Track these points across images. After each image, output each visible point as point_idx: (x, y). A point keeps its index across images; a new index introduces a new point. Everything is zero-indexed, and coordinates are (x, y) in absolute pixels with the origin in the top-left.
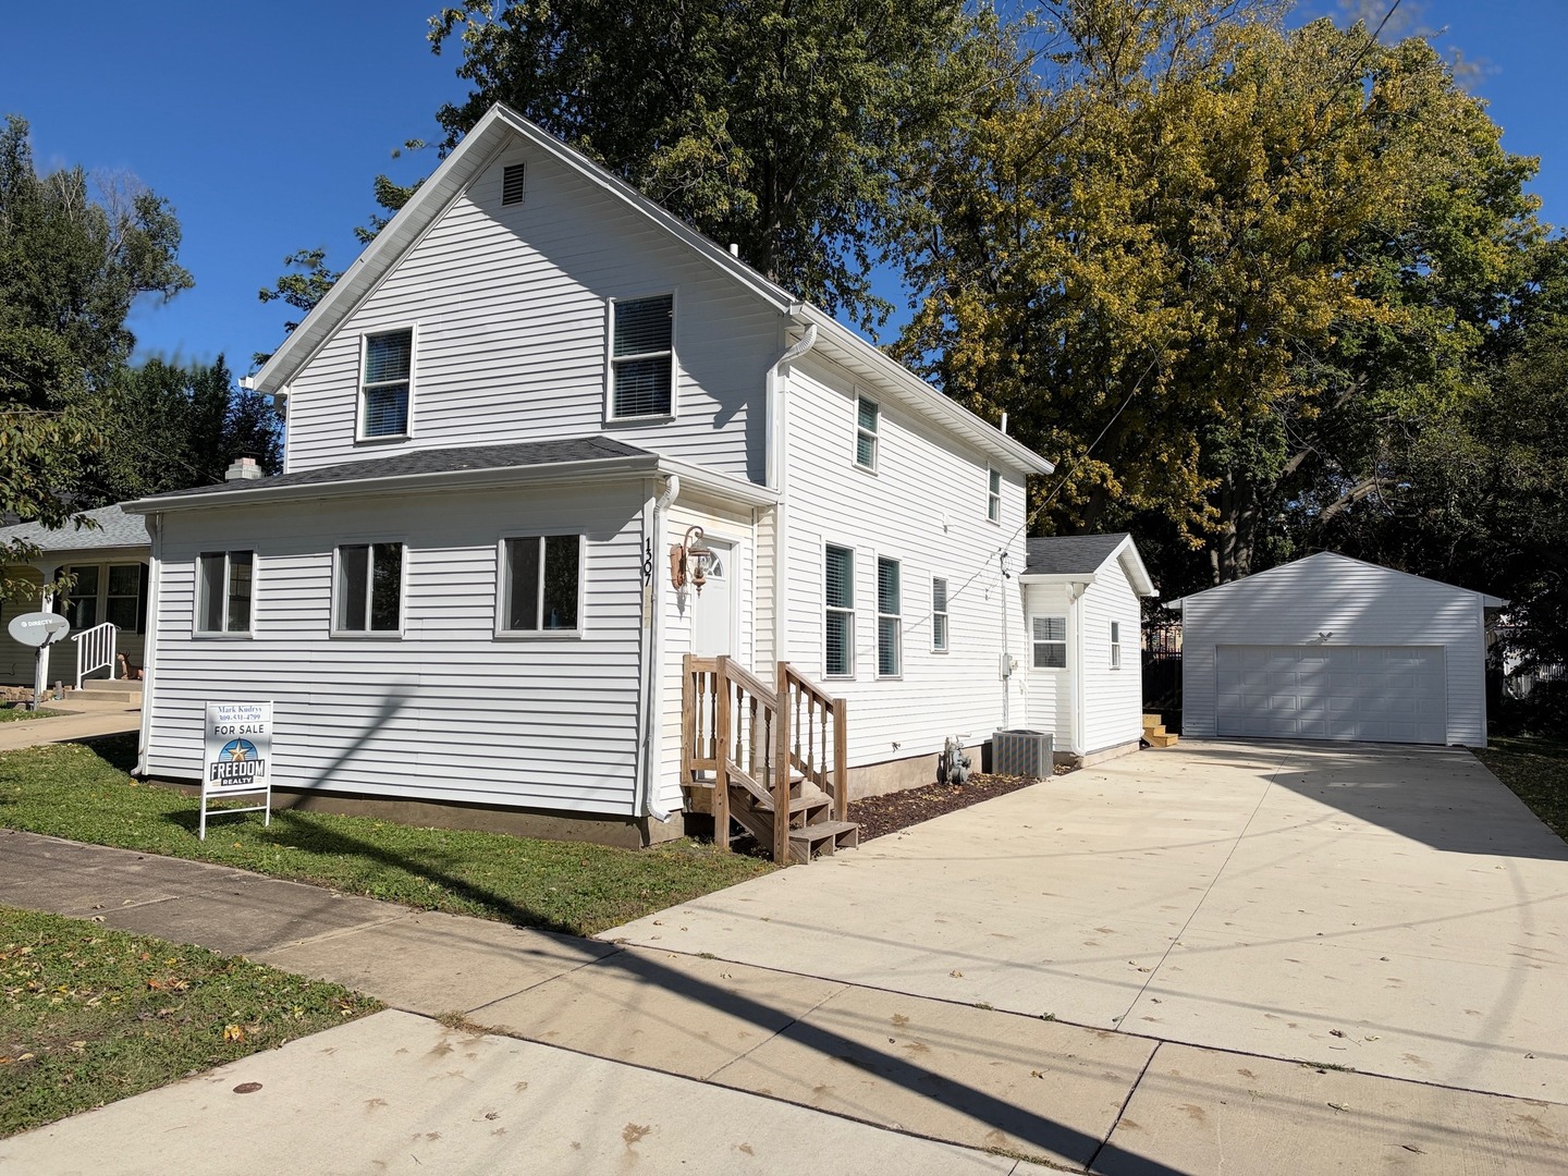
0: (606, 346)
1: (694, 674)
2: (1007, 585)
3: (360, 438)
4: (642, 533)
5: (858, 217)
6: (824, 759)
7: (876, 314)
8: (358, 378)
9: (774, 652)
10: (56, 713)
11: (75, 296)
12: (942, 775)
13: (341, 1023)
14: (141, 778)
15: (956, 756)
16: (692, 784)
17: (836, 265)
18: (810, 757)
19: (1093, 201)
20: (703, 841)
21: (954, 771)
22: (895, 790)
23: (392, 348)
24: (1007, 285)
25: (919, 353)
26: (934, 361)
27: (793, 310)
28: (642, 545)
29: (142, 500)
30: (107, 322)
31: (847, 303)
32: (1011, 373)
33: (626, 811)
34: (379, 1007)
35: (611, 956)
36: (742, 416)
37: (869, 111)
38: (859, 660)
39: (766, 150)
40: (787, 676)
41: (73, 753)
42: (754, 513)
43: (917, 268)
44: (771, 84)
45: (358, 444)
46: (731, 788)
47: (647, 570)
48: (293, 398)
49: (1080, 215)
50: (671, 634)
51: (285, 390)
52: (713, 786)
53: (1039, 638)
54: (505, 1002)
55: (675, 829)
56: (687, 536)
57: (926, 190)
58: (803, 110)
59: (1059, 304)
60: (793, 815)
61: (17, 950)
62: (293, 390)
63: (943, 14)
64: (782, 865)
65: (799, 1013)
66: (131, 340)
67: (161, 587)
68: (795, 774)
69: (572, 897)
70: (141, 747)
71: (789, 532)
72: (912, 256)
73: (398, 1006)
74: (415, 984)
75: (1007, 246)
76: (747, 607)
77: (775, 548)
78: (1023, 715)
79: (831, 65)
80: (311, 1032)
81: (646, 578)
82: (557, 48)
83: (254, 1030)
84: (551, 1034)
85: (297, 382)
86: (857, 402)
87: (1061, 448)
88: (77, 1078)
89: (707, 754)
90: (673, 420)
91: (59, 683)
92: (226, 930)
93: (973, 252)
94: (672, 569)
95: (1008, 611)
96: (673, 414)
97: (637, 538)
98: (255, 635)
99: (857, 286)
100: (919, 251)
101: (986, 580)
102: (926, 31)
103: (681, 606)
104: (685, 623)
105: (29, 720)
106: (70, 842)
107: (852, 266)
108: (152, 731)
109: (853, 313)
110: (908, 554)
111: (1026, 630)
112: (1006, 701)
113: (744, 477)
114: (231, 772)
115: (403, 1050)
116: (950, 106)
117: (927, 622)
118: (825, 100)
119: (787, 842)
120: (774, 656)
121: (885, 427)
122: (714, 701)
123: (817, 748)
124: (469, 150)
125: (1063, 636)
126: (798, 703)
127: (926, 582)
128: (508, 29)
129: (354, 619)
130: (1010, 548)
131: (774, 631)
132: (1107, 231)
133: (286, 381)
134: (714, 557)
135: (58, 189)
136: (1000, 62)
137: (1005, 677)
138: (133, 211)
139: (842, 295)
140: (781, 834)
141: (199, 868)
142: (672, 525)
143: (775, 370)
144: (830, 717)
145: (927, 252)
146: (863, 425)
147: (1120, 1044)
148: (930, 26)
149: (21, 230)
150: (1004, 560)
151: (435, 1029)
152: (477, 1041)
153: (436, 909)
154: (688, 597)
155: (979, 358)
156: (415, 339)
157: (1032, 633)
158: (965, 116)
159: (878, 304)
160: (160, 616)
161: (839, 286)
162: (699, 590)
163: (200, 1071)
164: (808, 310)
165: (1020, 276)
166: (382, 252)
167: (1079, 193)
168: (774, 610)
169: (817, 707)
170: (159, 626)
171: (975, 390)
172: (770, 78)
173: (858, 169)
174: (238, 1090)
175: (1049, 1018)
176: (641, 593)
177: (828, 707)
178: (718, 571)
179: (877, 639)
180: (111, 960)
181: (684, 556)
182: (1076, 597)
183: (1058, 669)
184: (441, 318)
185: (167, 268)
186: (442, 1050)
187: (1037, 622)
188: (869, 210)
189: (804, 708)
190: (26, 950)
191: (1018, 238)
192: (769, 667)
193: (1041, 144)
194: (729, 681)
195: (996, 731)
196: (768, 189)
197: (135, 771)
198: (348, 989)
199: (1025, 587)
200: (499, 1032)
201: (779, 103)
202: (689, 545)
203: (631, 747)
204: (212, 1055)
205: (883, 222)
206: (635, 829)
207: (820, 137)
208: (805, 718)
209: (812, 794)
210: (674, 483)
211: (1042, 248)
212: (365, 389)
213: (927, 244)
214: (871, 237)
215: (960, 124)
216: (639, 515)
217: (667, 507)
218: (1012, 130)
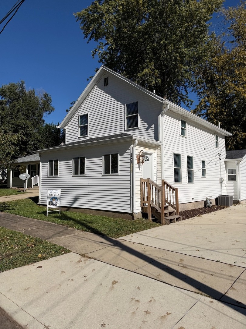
0: (125, 114)
1: (143, 182)
2: (221, 162)
3: (79, 137)
4: (130, 152)
5: (185, 82)
6: (173, 201)
7: (190, 103)
8: (78, 125)
9: (161, 178)
10: (28, 193)
11: (34, 114)
12: (205, 205)
13: (62, 255)
14: (39, 205)
15: (208, 201)
16: (143, 206)
17: (180, 93)
18: (170, 201)
19: (240, 73)
20: (146, 219)
21: (208, 205)
22: (193, 209)
23: (84, 118)
24: (221, 95)
25: (201, 111)
26: (204, 113)
27: (163, 102)
28: (130, 155)
29: (38, 150)
30: (39, 118)
31: (184, 101)
32: (223, 114)
33: (129, 212)
34: (70, 252)
35: (117, 244)
36: (153, 126)
37: (186, 59)
38: (182, 179)
39: (163, 70)
40: (164, 183)
41: (28, 200)
42: (156, 147)
43: (200, 92)
44: (163, 56)
45: (79, 138)
46: (151, 207)
47: (131, 160)
48: (66, 129)
49: (237, 77)
50: (137, 174)
51: (65, 128)
52: (147, 207)
53: (229, 174)
54: (95, 252)
55: (140, 216)
56: (140, 153)
57: (201, 75)
58: (171, 61)
59: (233, 98)
60: (165, 214)
61: (7, 237)
62: (67, 128)
63: (202, 36)
64: (163, 224)
65: (156, 259)
66: (44, 121)
67: (42, 167)
68: (167, 204)
69: (115, 230)
70: (39, 199)
71: (164, 151)
72: (199, 90)
73: (73, 252)
74: (78, 247)
75: (220, 86)
76: (155, 168)
77: (161, 155)
78: (226, 192)
79: (176, 50)
80: (55, 256)
81: (131, 162)
82: (119, 54)
83: (44, 255)
84: (103, 259)
85: (67, 126)
86: (181, 121)
87: (234, 130)
88: (9, 263)
89: (146, 200)
90: (139, 128)
91: (29, 187)
92: (45, 235)
93: (213, 88)
94: (137, 160)
95: (221, 168)
96: (139, 127)
97: (129, 153)
98: (59, 176)
99: (185, 97)
100: (200, 89)
101: (215, 161)
102: (198, 40)
103: (139, 168)
104: (140, 171)
105: (23, 194)
106: (23, 217)
107: (184, 93)
108: (41, 196)
109: (185, 103)
110: (195, 155)
111: (226, 172)
112: (221, 188)
113: (154, 139)
114: (52, 203)
115: (72, 261)
116: (205, 56)
117: (200, 170)
118: (176, 58)
119: (164, 219)
120: (162, 179)
121: (188, 127)
122: (147, 188)
123: (172, 199)
124: (97, 76)
125: (235, 173)
126: (167, 189)
127: (200, 161)
128: (109, 52)
129: (76, 173)
130: (221, 153)
131: (161, 173)
132: (244, 80)
133: (65, 126)
134: (147, 157)
135: (30, 94)
136: (217, 45)
137: (221, 183)
138: (43, 96)
139: (182, 99)
140: (163, 218)
141: (45, 222)
142: (136, 150)
143: (160, 115)
144: (174, 192)
145: (202, 89)
146: (183, 126)
147: (235, 268)
148: (199, 38)
149: (24, 102)
150: (220, 156)
151: (79, 256)
152: (87, 260)
153: (87, 231)
154: (141, 166)
155: (214, 111)
156: (89, 116)
157: (228, 173)
158: (208, 58)
159: (190, 101)
160: (42, 173)
161: (181, 98)
162: (143, 164)
163: (32, 263)
164: (167, 101)
165: (224, 92)
166: (81, 98)
167: (237, 72)
168: (161, 168)
169: (171, 190)
170: (42, 175)
171: (214, 118)
172: (163, 55)
173: (184, 72)
174: (37, 268)
175: (218, 261)
176: (130, 165)
177: (174, 190)
178: (148, 160)
179: (187, 175)
180: (22, 240)
181: (139, 157)
182: (238, 164)
183: (234, 181)
184: (93, 111)
185: (50, 107)
186: (80, 261)
187: (229, 170)
188: (187, 80)
189: (168, 190)
190: (8, 237)
191: (223, 84)
192: (161, 181)
193: (227, 62)
194: (150, 184)
195: (219, 195)
196: (164, 78)
197: (38, 203)
198: (64, 248)
199: (225, 162)
200: (92, 258)
201: (166, 59)
202: (140, 155)
203: (129, 198)
204: (35, 260)
205: (190, 83)
206: (130, 216)
207: (175, 66)
208: (169, 192)
209: (171, 209)
210: (137, 141)
211: (229, 85)
212: (80, 127)
213: (202, 87)
214: (188, 86)
215: (208, 59)
216: (129, 149)
217: (135, 146)
218: (220, 60)
